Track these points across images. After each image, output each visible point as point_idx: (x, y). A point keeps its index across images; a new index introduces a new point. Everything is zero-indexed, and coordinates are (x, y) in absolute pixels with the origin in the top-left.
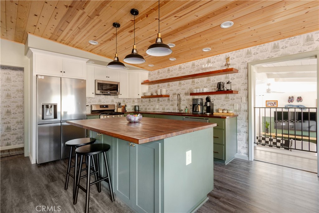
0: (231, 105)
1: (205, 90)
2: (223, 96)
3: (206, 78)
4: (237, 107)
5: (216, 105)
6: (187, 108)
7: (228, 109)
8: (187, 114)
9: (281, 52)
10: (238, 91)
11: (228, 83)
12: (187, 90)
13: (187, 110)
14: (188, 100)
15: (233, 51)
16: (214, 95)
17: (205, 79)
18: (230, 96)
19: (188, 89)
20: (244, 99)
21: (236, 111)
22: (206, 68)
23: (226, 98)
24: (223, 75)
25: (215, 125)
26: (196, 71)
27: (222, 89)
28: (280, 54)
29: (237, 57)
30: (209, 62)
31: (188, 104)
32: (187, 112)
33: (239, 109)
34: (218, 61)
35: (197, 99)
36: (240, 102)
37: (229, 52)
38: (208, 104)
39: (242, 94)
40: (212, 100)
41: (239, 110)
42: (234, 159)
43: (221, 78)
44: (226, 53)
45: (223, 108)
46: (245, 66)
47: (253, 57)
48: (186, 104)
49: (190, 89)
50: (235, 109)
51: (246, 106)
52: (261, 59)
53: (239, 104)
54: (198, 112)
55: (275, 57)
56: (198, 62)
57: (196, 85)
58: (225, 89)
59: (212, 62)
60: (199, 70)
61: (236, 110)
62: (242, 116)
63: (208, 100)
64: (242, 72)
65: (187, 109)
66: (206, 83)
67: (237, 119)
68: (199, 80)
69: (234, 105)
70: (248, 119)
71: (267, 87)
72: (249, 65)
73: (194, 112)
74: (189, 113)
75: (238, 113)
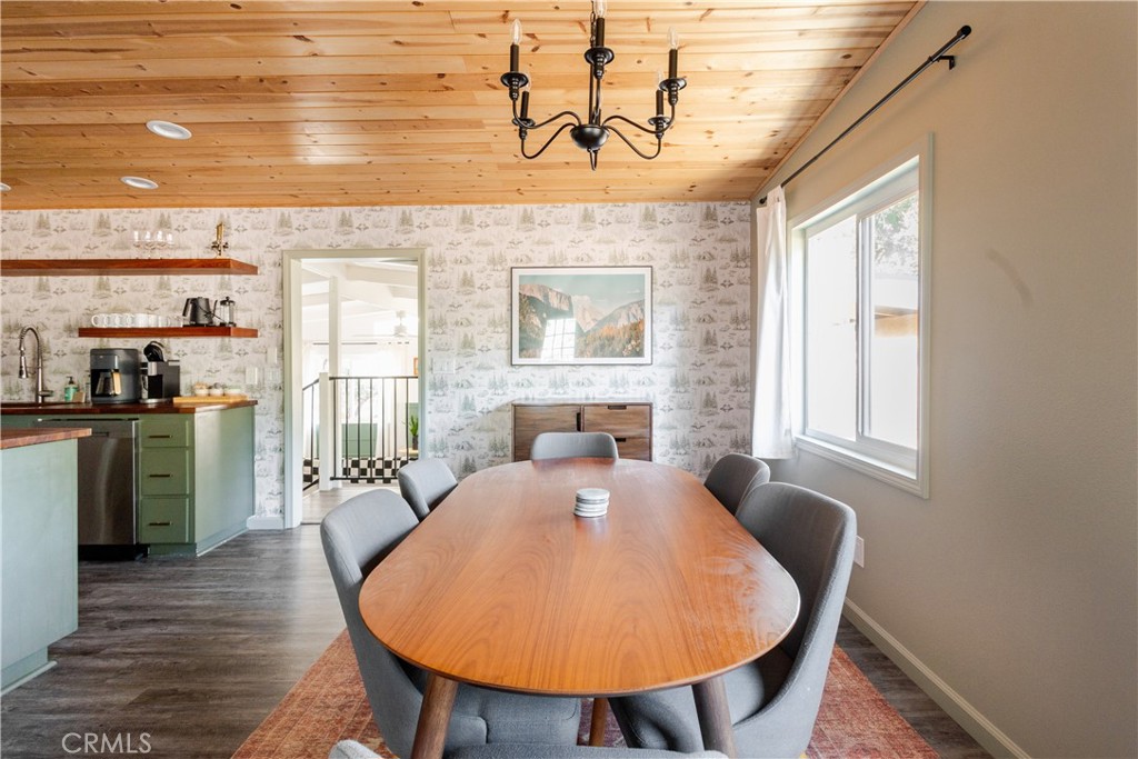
0: (236, 371)
1: (143, 321)
2: (212, 343)
3: (152, 277)
4: (254, 377)
5: (188, 372)
6: (71, 382)
7: (228, 383)
8: (71, 407)
9: (357, 237)
10: (256, 331)
11: (223, 303)
12: (76, 317)
13: (72, 391)
14: (80, 353)
15: (241, 206)
16: (183, 340)
17: (150, 281)
18: (234, 342)
19: (82, 311)
20: (274, 353)
21: (251, 388)
22: (151, 246)
23: (222, 348)
24: (213, 276)
25: (88, 432)
26: (114, 248)
27: (203, 320)
28: (356, 241)
29: (254, 228)
30: (164, 224)
31: (78, 370)
32: (71, 399)
33: (259, 381)
34: (194, 227)
35: (109, 352)
36: (263, 361)
37: (230, 206)
38: (152, 369)
39: (268, 337)
40: (176, 354)
41: (261, 387)
42: (244, 536)
43: (207, 286)
44: (221, 206)
45: (211, 382)
46: (274, 257)
47: (296, 238)
48: (69, 369)
49: (90, 313)
50: (248, 382)
51: (278, 373)
52: (315, 247)
53: (259, 369)
54: (116, 398)
55: (345, 246)
56: (122, 216)
57: (114, 300)
58: (217, 322)
59: (175, 226)
60: (127, 248)
61: (252, 386)
62: (267, 404)
63: (153, 353)
64: (267, 275)
65: (72, 386)
66: (154, 295)
67: (253, 415)
68: (128, 282)
69: (244, 372)
70: (283, 410)
71: (397, 322)
72: (286, 257)
73: (95, 399)
74: (79, 403)
75: (258, 396)
